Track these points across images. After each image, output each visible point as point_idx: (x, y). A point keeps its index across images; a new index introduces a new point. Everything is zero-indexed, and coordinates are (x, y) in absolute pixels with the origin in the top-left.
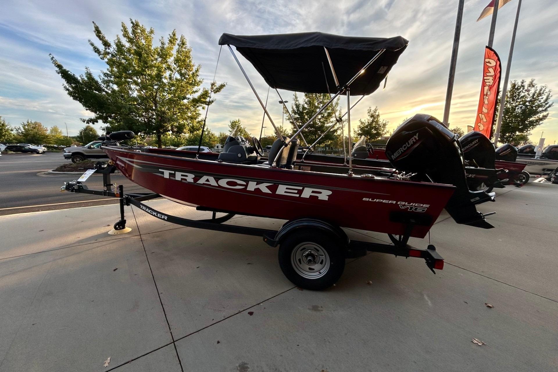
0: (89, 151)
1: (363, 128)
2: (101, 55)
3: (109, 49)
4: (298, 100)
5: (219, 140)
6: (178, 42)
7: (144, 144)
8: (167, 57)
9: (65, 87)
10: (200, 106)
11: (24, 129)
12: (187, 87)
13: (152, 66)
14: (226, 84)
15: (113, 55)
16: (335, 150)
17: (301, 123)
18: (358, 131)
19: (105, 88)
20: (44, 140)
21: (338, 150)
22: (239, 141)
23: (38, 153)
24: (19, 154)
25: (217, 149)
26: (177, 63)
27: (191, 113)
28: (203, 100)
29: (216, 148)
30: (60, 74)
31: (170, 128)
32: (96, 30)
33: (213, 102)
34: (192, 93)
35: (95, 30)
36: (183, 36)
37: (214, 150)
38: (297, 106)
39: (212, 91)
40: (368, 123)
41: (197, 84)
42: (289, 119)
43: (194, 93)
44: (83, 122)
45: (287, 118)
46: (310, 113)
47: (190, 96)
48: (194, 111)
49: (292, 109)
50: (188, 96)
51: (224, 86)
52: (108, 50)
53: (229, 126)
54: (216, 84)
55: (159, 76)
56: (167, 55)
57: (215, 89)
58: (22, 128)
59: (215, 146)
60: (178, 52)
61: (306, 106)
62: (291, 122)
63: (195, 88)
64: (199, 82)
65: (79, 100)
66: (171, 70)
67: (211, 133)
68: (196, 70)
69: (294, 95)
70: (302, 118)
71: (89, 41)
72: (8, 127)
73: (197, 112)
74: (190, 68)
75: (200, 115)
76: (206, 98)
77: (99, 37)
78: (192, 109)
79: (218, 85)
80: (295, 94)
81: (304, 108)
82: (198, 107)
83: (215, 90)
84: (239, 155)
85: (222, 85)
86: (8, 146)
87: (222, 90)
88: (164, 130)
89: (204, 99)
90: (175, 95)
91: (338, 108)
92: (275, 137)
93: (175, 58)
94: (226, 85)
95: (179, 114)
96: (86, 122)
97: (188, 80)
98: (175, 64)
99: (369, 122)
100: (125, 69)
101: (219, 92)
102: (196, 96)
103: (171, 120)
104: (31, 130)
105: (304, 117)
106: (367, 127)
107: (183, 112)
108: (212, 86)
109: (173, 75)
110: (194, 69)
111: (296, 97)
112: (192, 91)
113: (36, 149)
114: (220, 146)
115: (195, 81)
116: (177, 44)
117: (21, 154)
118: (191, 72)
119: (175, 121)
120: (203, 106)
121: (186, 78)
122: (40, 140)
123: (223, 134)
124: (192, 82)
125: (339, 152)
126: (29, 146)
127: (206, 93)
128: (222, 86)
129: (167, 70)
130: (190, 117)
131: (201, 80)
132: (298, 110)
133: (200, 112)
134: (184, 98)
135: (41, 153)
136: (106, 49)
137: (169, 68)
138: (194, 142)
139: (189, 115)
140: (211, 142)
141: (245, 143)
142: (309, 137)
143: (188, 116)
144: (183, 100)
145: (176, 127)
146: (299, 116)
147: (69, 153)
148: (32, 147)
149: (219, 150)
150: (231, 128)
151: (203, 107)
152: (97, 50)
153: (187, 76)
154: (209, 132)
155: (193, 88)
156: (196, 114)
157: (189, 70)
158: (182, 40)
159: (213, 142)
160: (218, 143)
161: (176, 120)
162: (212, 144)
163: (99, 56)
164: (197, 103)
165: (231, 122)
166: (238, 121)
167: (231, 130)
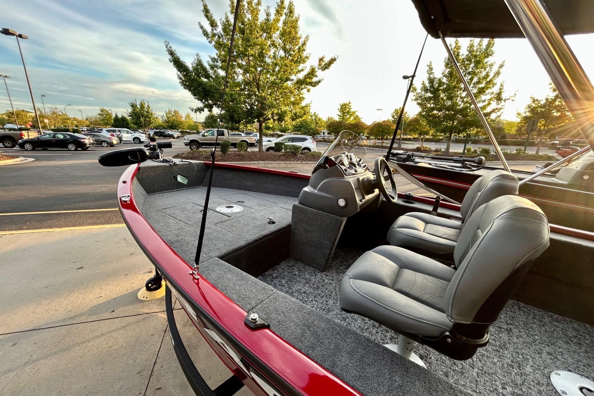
0: (203, 138)
1: (534, 108)
2: (209, 38)
3: (216, 30)
4: (433, 73)
5: (326, 125)
6: (285, 11)
7: (253, 130)
8: (272, 31)
9: (178, 76)
10: (304, 88)
11: (167, 117)
12: (291, 65)
13: (255, 44)
14: (337, 57)
15: (219, 37)
16: (474, 138)
17: (433, 104)
18: (525, 113)
19: (213, 74)
20: (180, 126)
21: (479, 138)
22: (343, 168)
23: (174, 138)
24: (161, 138)
25: (324, 135)
26: (283, 37)
27: (294, 98)
28: (308, 80)
29: (322, 134)
30: (172, 63)
31: (270, 116)
32: (205, 9)
33: (319, 82)
34: (297, 73)
35: (203, 9)
36: (291, 2)
37: (320, 136)
38: (431, 81)
39: (320, 68)
40: (547, 99)
41: (303, 61)
42: (416, 100)
43: (300, 73)
44: (192, 111)
45: (414, 98)
46: (450, 90)
47: (294, 77)
48: (298, 95)
49: (422, 86)
50: (291, 77)
51: (335, 60)
52: (215, 32)
53: (338, 109)
54: (324, 59)
55: (262, 55)
56: (271, 29)
57: (323, 65)
58: (165, 116)
59: (321, 132)
60: (285, 23)
61: (445, 80)
62: (418, 104)
63: (301, 66)
64: (305, 58)
65: (188, 89)
66: (276, 47)
67: (318, 117)
68: (303, 43)
69: (428, 66)
70: (436, 97)
71: (199, 23)
72: (155, 115)
73: (301, 96)
74: (296, 41)
75: (304, 99)
76: (312, 78)
77: (207, 16)
78: (296, 92)
79: (327, 60)
80: (429, 64)
81: (441, 83)
82: (302, 89)
83: (323, 67)
84: (342, 203)
85: (332, 59)
86: (155, 132)
87: (332, 65)
88: (264, 119)
89: (310, 79)
90: (277, 77)
91: (498, 81)
92: (392, 121)
93: (280, 31)
94: (337, 59)
95: (282, 99)
96: (194, 111)
97: (293, 57)
98: (280, 39)
99: (549, 99)
100: (230, 51)
101: (328, 68)
102: (301, 76)
103: (271, 106)
104: (171, 117)
105: (440, 95)
106: (544, 106)
107: (285, 95)
108: (320, 61)
109: (278, 53)
110: (301, 41)
111: (430, 68)
112: (296, 71)
113: (173, 135)
114: (326, 131)
115: (301, 57)
116: (284, 14)
117: (162, 138)
118: (297, 47)
119: (275, 108)
120: (308, 88)
121: (290, 55)
122: (177, 127)
123: (331, 118)
124: (297, 60)
125: (480, 141)
126: (168, 131)
127: (312, 72)
128: (332, 61)
129: (272, 47)
130: (292, 102)
131: (308, 55)
132: (432, 86)
133: (304, 96)
134: (288, 79)
135: (176, 138)
136: (212, 30)
137: (273, 45)
138: (300, 128)
139: (293, 99)
140: (318, 128)
141: (356, 171)
142: (444, 124)
143: (290, 102)
144: (285, 82)
145: (277, 114)
146: (432, 95)
147: (188, 140)
148: (170, 132)
149: (325, 136)
151: (308, 90)
152: (205, 34)
153: (292, 52)
154: (317, 116)
155: (298, 66)
156: (300, 98)
157: (295, 44)
158: (290, 8)
159: (319, 127)
160: (325, 128)
161: (278, 107)
162: (318, 130)
163: (207, 39)
164: (301, 85)
165: (340, 105)
166: (348, 104)
167: (340, 114)
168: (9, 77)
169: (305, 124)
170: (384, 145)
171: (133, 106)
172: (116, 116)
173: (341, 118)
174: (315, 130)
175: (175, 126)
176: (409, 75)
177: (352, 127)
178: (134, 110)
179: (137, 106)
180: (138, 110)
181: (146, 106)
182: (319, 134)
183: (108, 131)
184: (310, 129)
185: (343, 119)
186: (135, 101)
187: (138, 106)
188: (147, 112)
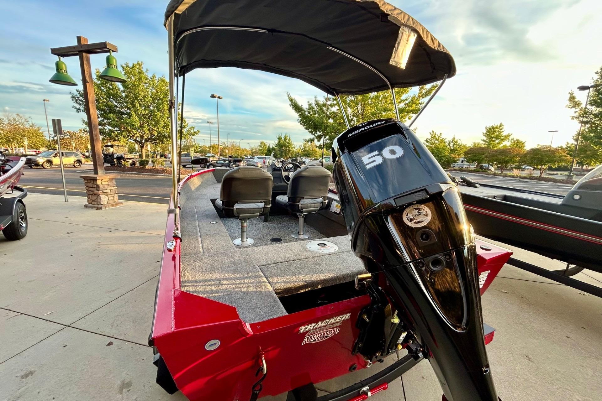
11: (304, 147)
25: (462, 164)
29: (459, 162)
30: (292, 107)
34: (400, 102)
37: (458, 165)
41: (406, 91)
53: (483, 134)
57: (424, 93)
58: (303, 146)
59: (458, 160)
67: (458, 144)
72: (294, 145)
76: (412, 106)
90: (377, 108)
102: (402, 105)
104: (308, 147)
114: (464, 159)
128: (434, 87)
140: (454, 156)
149: (464, 165)
150: (486, 136)
154: (456, 142)
159: (458, 155)
162: (455, 158)
164: (402, 113)
165: (486, 128)
166: (498, 127)
167: (485, 138)
168: (212, 123)
169: (436, 151)
170: (543, 176)
171: (279, 139)
172: (269, 146)
173: (487, 143)
174: (448, 157)
175: (309, 154)
176: (590, 85)
177: (497, 153)
178: (279, 142)
179: (281, 138)
180: (282, 142)
181: (288, 138)
182: (455, 162)
183: (259, 158)
184: (443, 156)
185: (489, 144)
186: (281, 135)
187: (283, 139)
188: (288, 143)
